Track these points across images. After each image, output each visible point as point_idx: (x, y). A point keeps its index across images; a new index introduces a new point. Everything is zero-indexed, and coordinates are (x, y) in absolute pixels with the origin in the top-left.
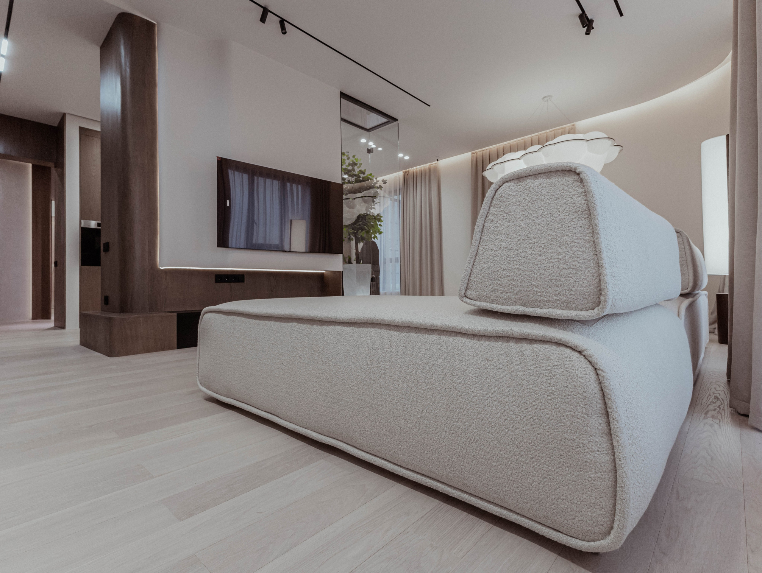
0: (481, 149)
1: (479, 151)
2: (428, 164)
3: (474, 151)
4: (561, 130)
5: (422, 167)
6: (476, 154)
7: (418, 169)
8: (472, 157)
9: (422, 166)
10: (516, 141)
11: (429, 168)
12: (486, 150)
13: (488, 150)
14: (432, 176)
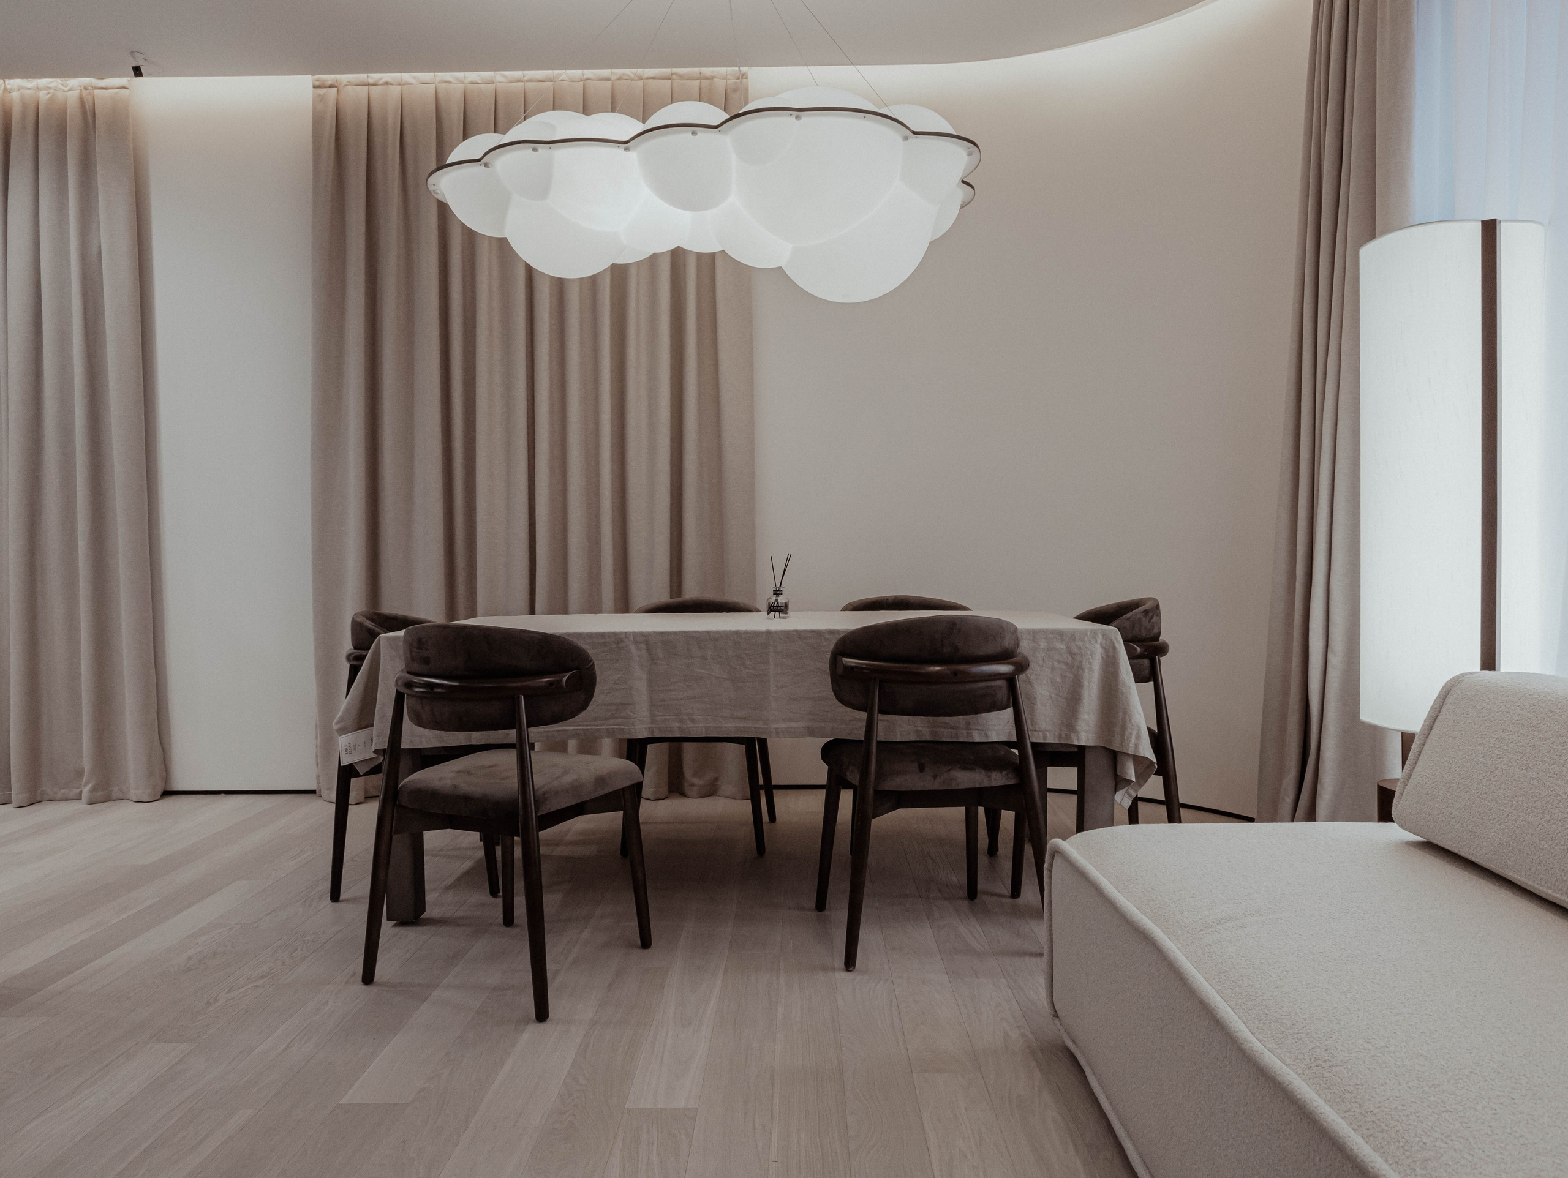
0: (363, 77)
1: (350, 83)
2: (76, 83)
3: (329, 78)
4: (698, 82)
5: (38, 89)
6: (336, 89)
7: (15, 95)
8: (319, 100)
9: (43, 82)
10: (519, 81)
11: (82, 100)
12: (387, 83)
13: (396, 90)
14: (101, 148)
